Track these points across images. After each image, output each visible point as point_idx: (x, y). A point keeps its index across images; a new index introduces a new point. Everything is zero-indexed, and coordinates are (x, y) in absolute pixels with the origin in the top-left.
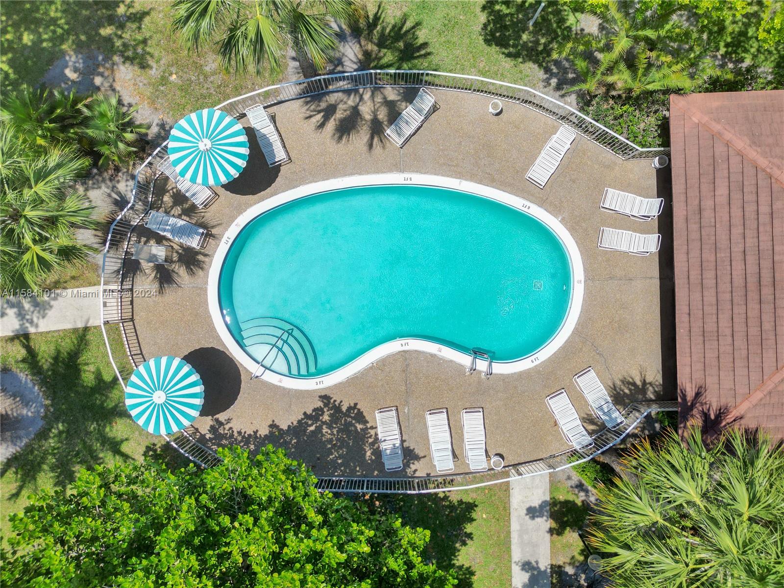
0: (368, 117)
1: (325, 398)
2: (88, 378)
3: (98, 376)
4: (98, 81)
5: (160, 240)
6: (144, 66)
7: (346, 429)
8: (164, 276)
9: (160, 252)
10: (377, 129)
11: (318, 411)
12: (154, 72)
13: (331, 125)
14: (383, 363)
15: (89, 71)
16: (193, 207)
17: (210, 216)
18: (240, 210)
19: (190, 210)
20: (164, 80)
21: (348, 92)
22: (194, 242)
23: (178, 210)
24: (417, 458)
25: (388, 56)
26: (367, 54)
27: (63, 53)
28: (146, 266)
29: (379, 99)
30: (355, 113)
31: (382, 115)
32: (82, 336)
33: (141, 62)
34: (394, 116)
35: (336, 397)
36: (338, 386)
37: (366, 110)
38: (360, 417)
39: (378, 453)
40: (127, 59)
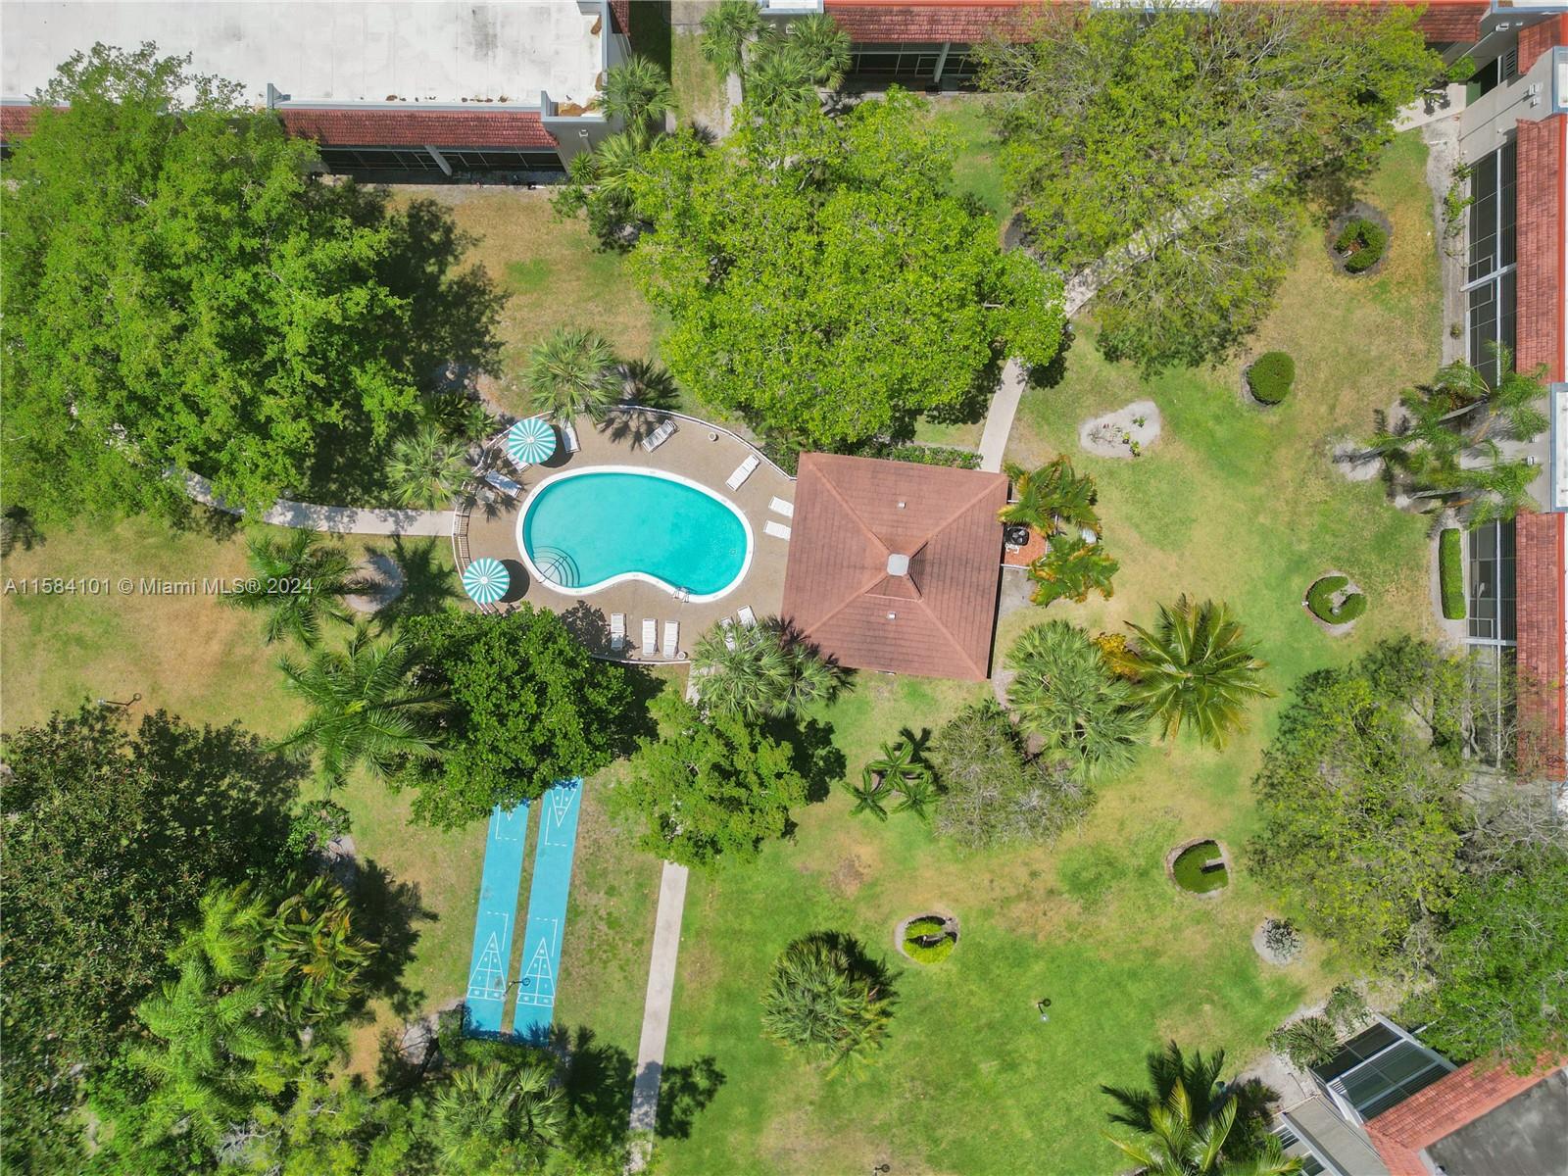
0: (634, 429)
1: (581, 602)
2: (434, 567)
3: (440, 567)
4: (466, 382)
5: (491, 488)
6: (497, 377)
7: (592, 623)
8: (491, 510)
9: (491, 495)
10: (638, 438)
11: (576, 610)
12: (503, 382)
13: (610, 431)
14: (620, 586)
15: (462, 375)
16: (515, 470)
17: (525, 478)
18: (544, 477)
19: (513, 472)
20: (508, 388)
21: (623, 412)
22: (513, 493)
23: (505, 471)
24: (634, 648)
25: (652, 394)
26: (638, 390)
27: (446, 361)
28: (481, 503)
29: (642, 419)
30: (626, 427)
31: (643, 430)
32: (433, 541)
33: (495, 373)
34: (650, 431)
35: (589, 603)
36: (590, 596)
37: (633, 425)
38: (602, 618)
39: (609, 641)
40: (486, 371)
